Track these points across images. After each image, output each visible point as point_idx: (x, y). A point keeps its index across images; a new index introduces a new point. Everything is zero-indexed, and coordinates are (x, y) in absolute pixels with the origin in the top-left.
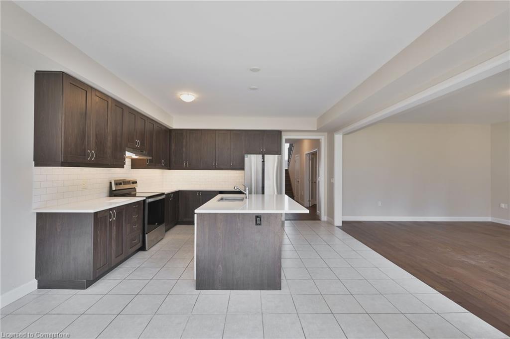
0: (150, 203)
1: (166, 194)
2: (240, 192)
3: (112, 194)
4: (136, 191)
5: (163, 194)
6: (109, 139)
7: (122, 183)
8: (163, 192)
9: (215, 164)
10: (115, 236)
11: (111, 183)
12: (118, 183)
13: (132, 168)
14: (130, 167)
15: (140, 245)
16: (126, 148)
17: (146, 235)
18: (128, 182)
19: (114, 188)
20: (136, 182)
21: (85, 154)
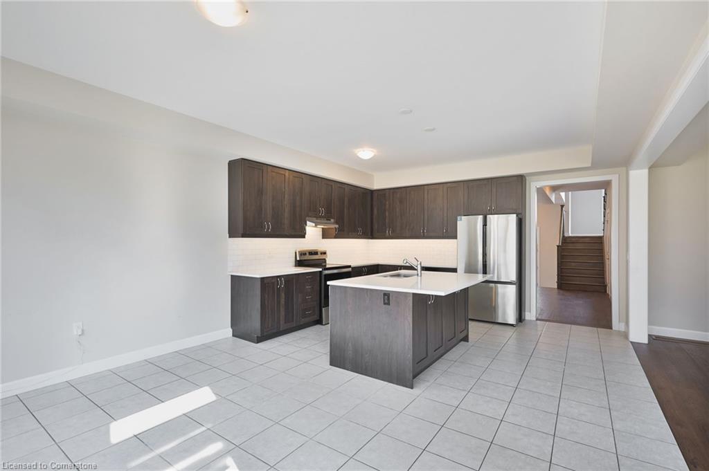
0: (326, 275)
1: (353, 268)
2: (411, 268)
3: (299, 263)
4: (325, 262)
5: (349, 267)
6: (287, 210)
7: (308, 254)
8: (349, 264)
9: (423, 231)
10: (283, 303)
11: (296, 253)
12: (303, 254)
13: (323, 238)
14: (321, 237)
15: (316, 317)
16: (307, 218)
17: (323, 309)
18: (316, 253)
19: (298, 259)
20: (325, 253)
21: (262, 227)
